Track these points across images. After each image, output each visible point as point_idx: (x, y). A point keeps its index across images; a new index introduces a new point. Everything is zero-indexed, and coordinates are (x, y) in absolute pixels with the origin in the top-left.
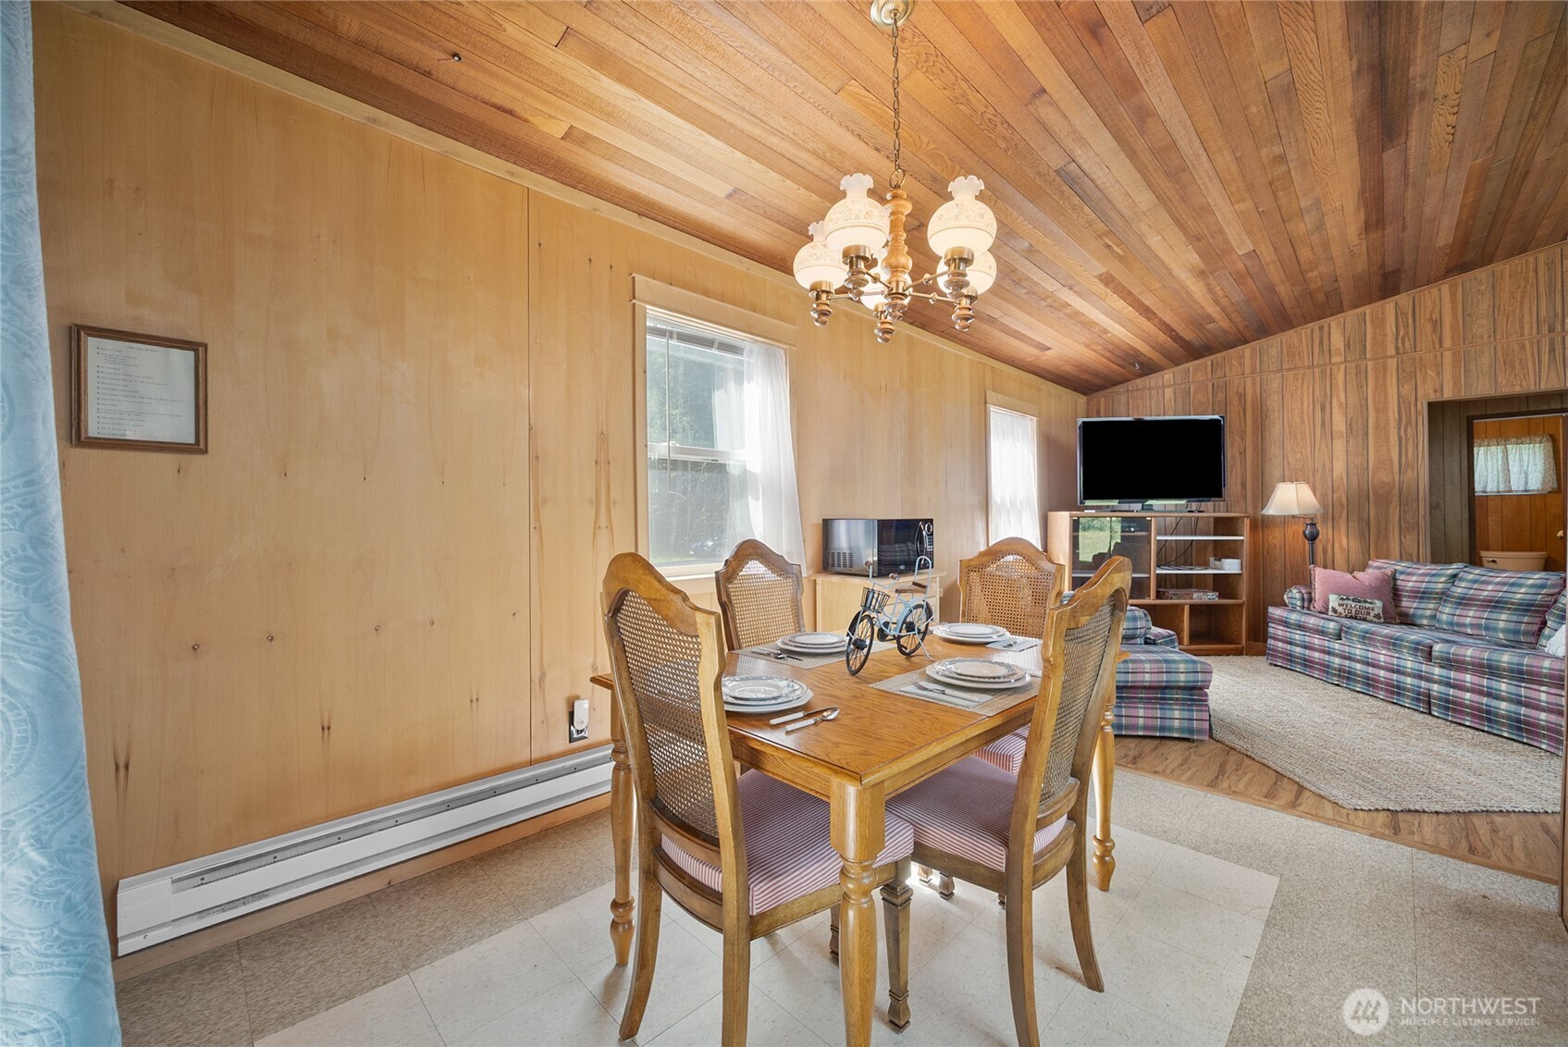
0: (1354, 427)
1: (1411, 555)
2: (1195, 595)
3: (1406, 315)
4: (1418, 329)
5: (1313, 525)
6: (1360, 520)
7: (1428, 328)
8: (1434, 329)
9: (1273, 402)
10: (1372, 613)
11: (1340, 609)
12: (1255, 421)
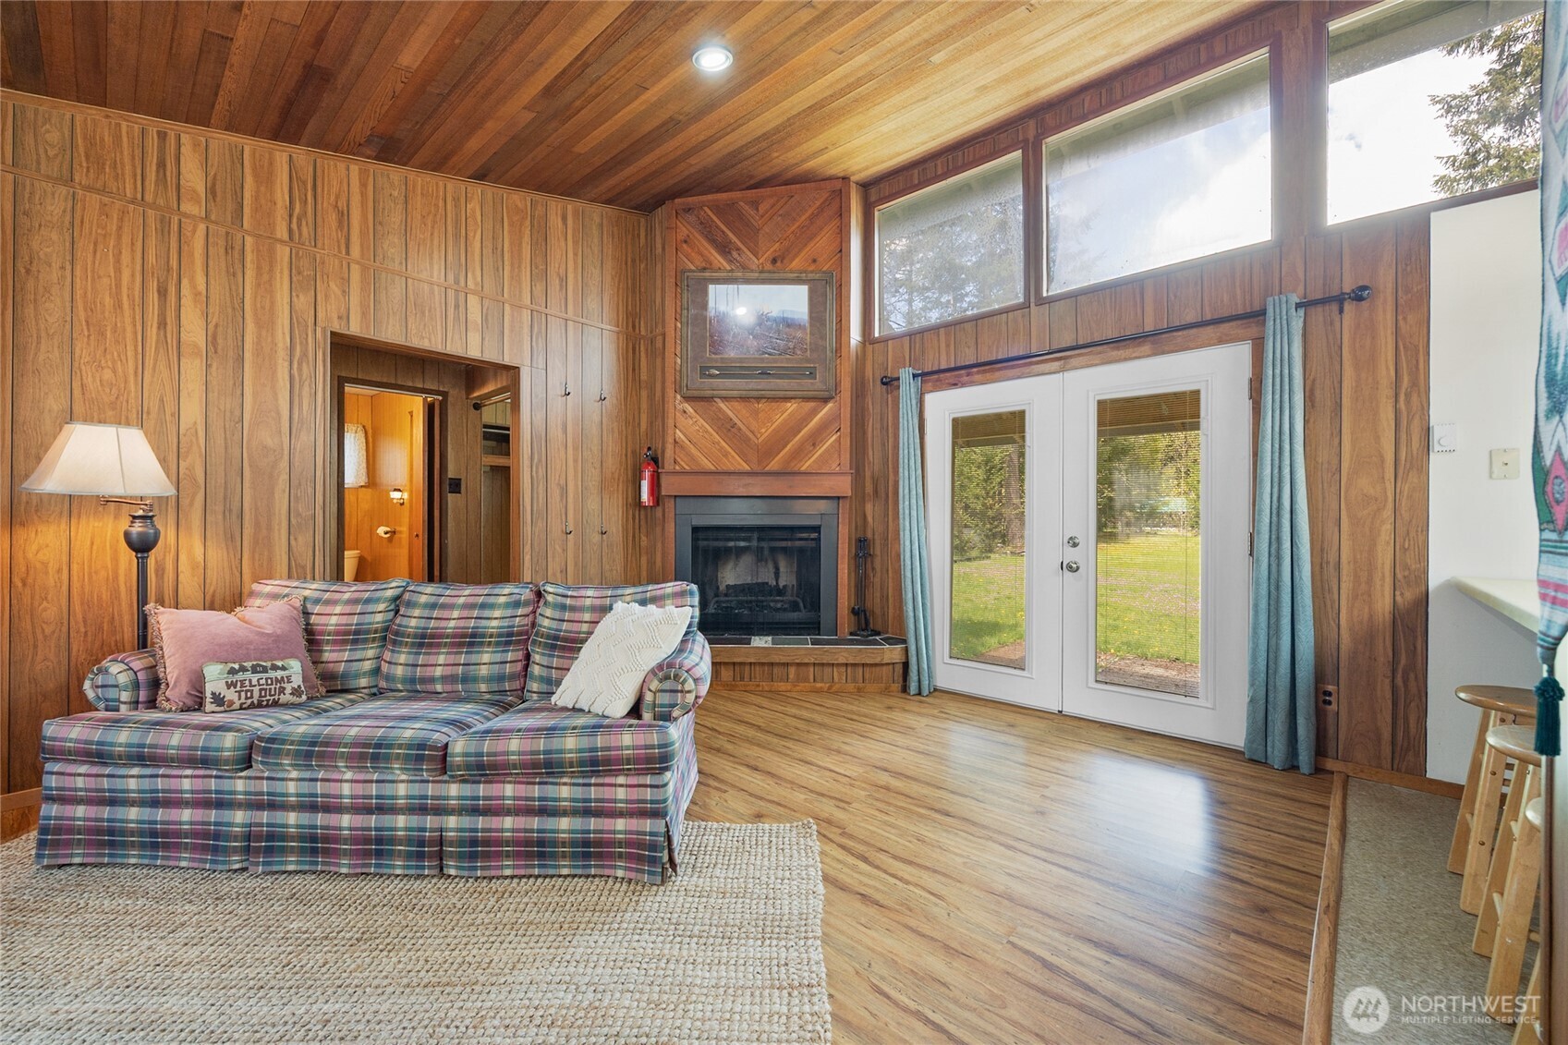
0: (220, 341)
1: (304, 568)
3: (304, 183)
4: (319, 214)
5: (148, 518)
6: (227, 512)
7: (333, 219)
8: (340, 222)
10: (288, 691)
11: (230, 695)
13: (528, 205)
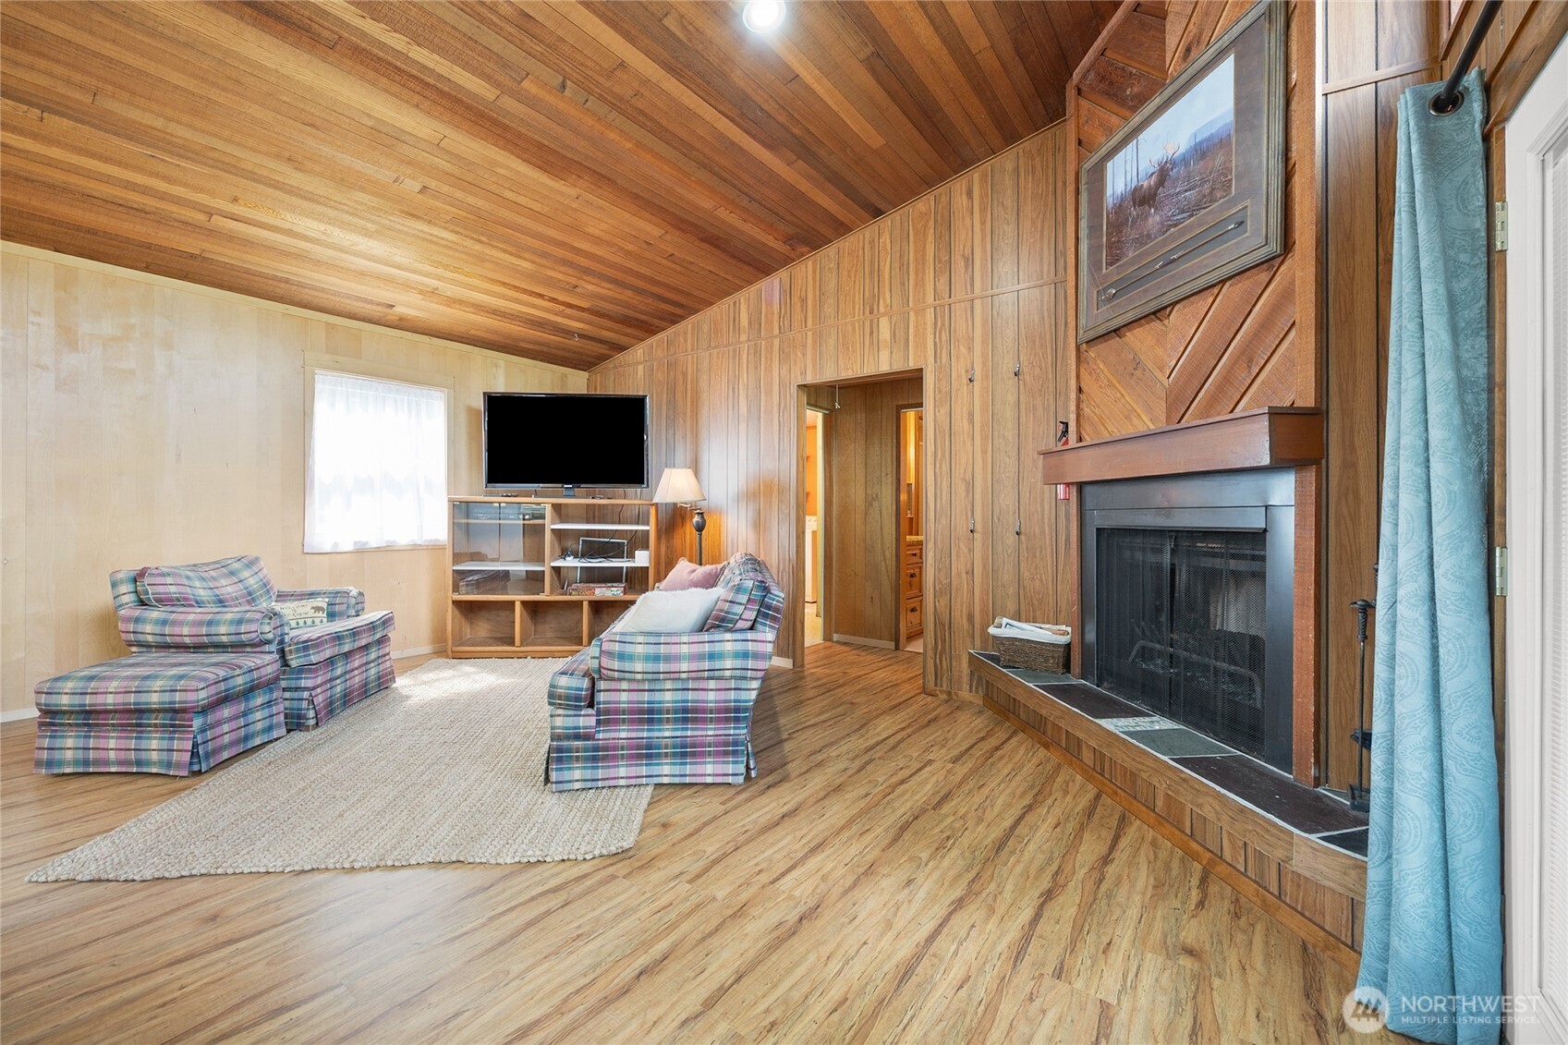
0: (752, 409)
3: (786, 291)
4: (792, 307)
5: (701, 514)
7: (799, 306)
8: (802, 306)
13: (932, 203)
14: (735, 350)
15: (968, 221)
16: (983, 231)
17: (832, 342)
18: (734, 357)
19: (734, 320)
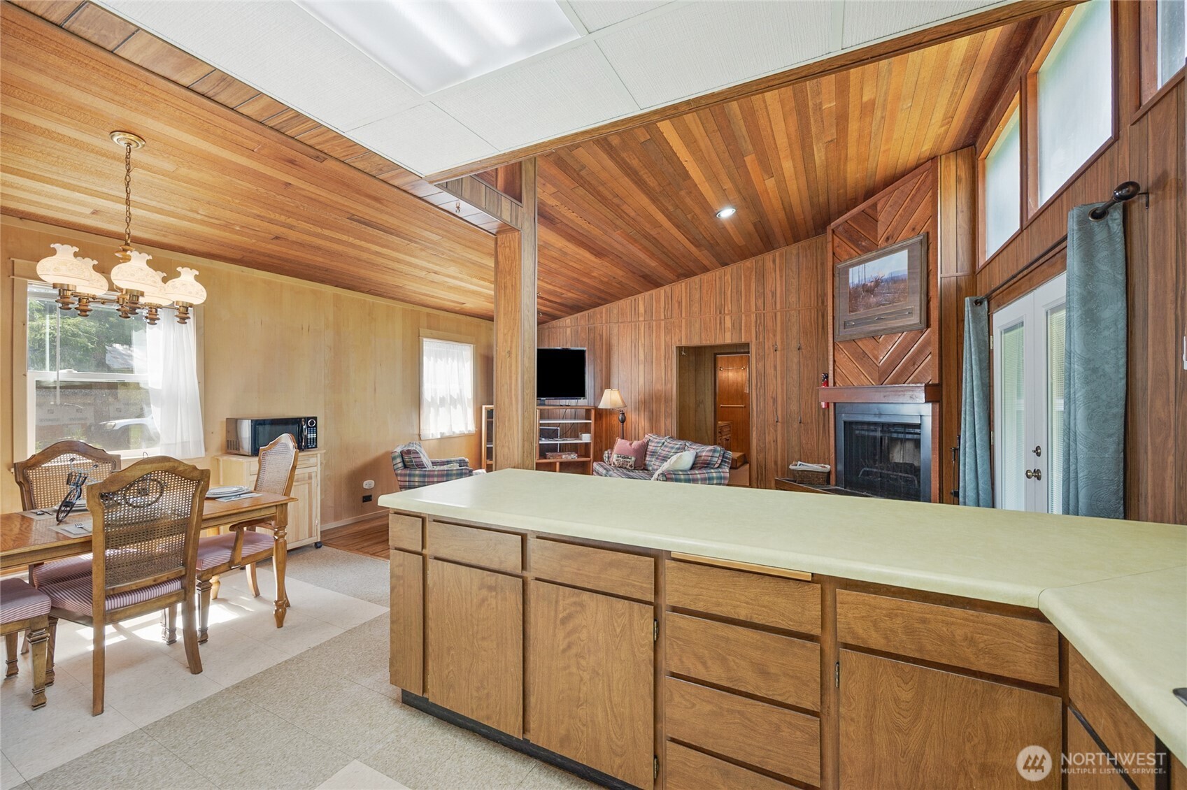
0: (647, 358)
2: (564, 456)
3: (668, 297)
4: (673, 306)
5: (623, 414)
7: (676, 305)
8: (679, 307)
9: (614, 341)
11: (616, 463)
12: (607, 351)
13: (754, 263)
14: (635, 325)
15: (773, 274)
16: (781, 280)
17: (697, 326)
18: (635, 329)
19: (635, 309)
